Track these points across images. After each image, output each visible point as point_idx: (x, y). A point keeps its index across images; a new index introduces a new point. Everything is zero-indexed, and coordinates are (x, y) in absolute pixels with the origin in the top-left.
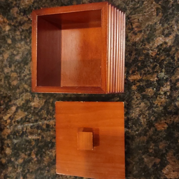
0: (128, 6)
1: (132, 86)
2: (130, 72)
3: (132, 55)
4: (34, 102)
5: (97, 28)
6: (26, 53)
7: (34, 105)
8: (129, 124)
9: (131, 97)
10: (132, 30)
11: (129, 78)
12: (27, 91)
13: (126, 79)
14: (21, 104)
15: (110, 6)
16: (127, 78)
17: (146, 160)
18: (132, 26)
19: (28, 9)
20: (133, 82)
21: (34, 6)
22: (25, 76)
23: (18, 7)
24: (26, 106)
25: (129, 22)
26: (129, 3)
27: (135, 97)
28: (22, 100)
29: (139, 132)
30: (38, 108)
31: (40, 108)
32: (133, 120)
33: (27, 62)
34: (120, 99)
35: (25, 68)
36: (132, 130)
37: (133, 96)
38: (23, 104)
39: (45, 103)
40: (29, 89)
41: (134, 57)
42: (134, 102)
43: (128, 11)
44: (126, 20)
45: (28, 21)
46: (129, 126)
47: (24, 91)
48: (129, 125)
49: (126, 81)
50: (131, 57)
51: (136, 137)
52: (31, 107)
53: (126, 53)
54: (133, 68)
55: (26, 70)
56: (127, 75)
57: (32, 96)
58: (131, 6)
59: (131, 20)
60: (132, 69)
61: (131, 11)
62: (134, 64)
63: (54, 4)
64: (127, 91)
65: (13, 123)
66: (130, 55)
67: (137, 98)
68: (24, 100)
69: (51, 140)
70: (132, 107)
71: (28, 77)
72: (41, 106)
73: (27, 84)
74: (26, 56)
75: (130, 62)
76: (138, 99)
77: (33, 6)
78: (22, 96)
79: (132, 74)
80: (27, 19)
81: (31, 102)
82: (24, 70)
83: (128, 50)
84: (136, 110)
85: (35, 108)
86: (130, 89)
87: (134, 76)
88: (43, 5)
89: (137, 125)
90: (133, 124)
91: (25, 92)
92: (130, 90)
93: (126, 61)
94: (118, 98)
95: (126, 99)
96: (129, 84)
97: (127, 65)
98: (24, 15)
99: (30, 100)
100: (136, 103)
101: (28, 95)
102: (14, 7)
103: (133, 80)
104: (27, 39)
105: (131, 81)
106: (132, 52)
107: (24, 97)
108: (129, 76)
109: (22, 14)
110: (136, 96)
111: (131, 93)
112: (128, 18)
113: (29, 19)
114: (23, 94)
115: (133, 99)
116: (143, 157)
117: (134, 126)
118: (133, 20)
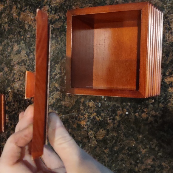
0: (165, 4)
1: (169, 88)
2: (167, 74)
3: (169, 56)
4: (64, 101)
5: (131, 28)
6: (57, 52)
7: (65, 104)
8: (165, 127)
9: (168, 100)
10: (170, 30)
11: (166, 80)
12: (57, 90)
14: (52, 102)
15: (151, 5)
16: (163, 80)
18: (170, 26)
19: (60, 7)
20: (169, 84)
21: (66, 4)
22: (56, 75)
23: (50, 5)
24: (56, 105)
25: (167, 21)
26: (167, 2)
27: (172, 100)
28: (53, 98)
30: (69, 107)
31: (70, 107)
32: (169, 123)
33: (58, 61)
34: (155, 101)
35: (56, 67)
37: (170, 98)
38: (54, 103)
39: (76, 103)
40: (59, 88)
41: (171, 58)
42: (171, 105)
43: (166, 10)
44: (164, 20)
45: (59, 19)
46: (165, 130)
47: (55, 89)
49: (162, 83)
50: (168, 58)
52: (62, 106)
53: (162, 54)
54: (170, 70)
55: (57, 69)
56: (163, 77)
57: (63, 95)
58: (169, 4)
59: (169, 20)
60: (168, 70)
61: (169, 10)
62: (171, 65)
63: (86, 2)
64: (163, 94)
66: (167, 55)
68: (55, 99)
69: (82, 140)
71: (58, 75)
72: (72, 105)
73: (57, 83)
74: (56, 54)
75: (167, 63)
77: (64, 4)
78: (52, 95)
79: (169, 75)
80: (58, 17)
81: (61, 101)
82: (55, 69)
83: (164, 51)
85: (65, 107)
86: (167, 91)
87: (171, 78)
88: (75, 4)
92: (166, 93)
93: (163, 62)
95: (162, 102)
96: (165, 87)
97: (164, 66)
98: (55, 13)
99: (61, 99)
102: (45, 5)
103: (170, 82)
104: (58, 38)
106: (169, 53)
107: (54, 96)
108: (166, 78)
109: (53, 12)
111: (168, 95)
112: (165, 17)
113: (61, 18)
114: (54, 93)
115: (170, 102)
117: (170, 129)
118: (170, 19)
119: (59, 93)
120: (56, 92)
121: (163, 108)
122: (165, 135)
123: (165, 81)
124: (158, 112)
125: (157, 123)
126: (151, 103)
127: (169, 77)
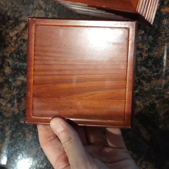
1: (164, 19)
2: (165, 3)
8: (149, 62)
9: (159, 32)
11: (163, 10)
12: (41, 8)
13: (158, 11)
16: (160, 10)
17: (158, 105)
20: (165, 15)
27: (164, 33)
29: (158, 74)
32: (154, 59)
34: (145, 32)
36: (150, 71)
37: (162, 31)
40: (43, 7)
42: (161, 39)
46: (148, 66)
47: (38, 7)
48: (149, 64)
49: (158, 13)
51: (154, 79)
56: (161, 6)
57: (46, 14)
65: (19, 41)
67: (165, 34)
70: (158, 44)
76: (166, 36)
79: (167, 5)
84: (162, 48)
86: (161, 23)
89: (158, 66)
90: (153, 64)
91: (39, 9)
94: (143, 31)
95: (153, 34)
96: (160, 17)
100: (164, 40)
101: (41, 12)
103: (166, 12)
105: (164, 14)
108: (163, 7)
110: (165, 31)
111: (161, 27)
114: (37, 11)
115: (161, 35)
116: (156, 102)
117: (153, 65)
119: (43, 11)
120: (40, 10)
121: (152, 41)
122: (148, 71)
123: (161, 11)
124: (145, 46)
125: (141, 57)
126: (140, 34)
127: (167, 6)
